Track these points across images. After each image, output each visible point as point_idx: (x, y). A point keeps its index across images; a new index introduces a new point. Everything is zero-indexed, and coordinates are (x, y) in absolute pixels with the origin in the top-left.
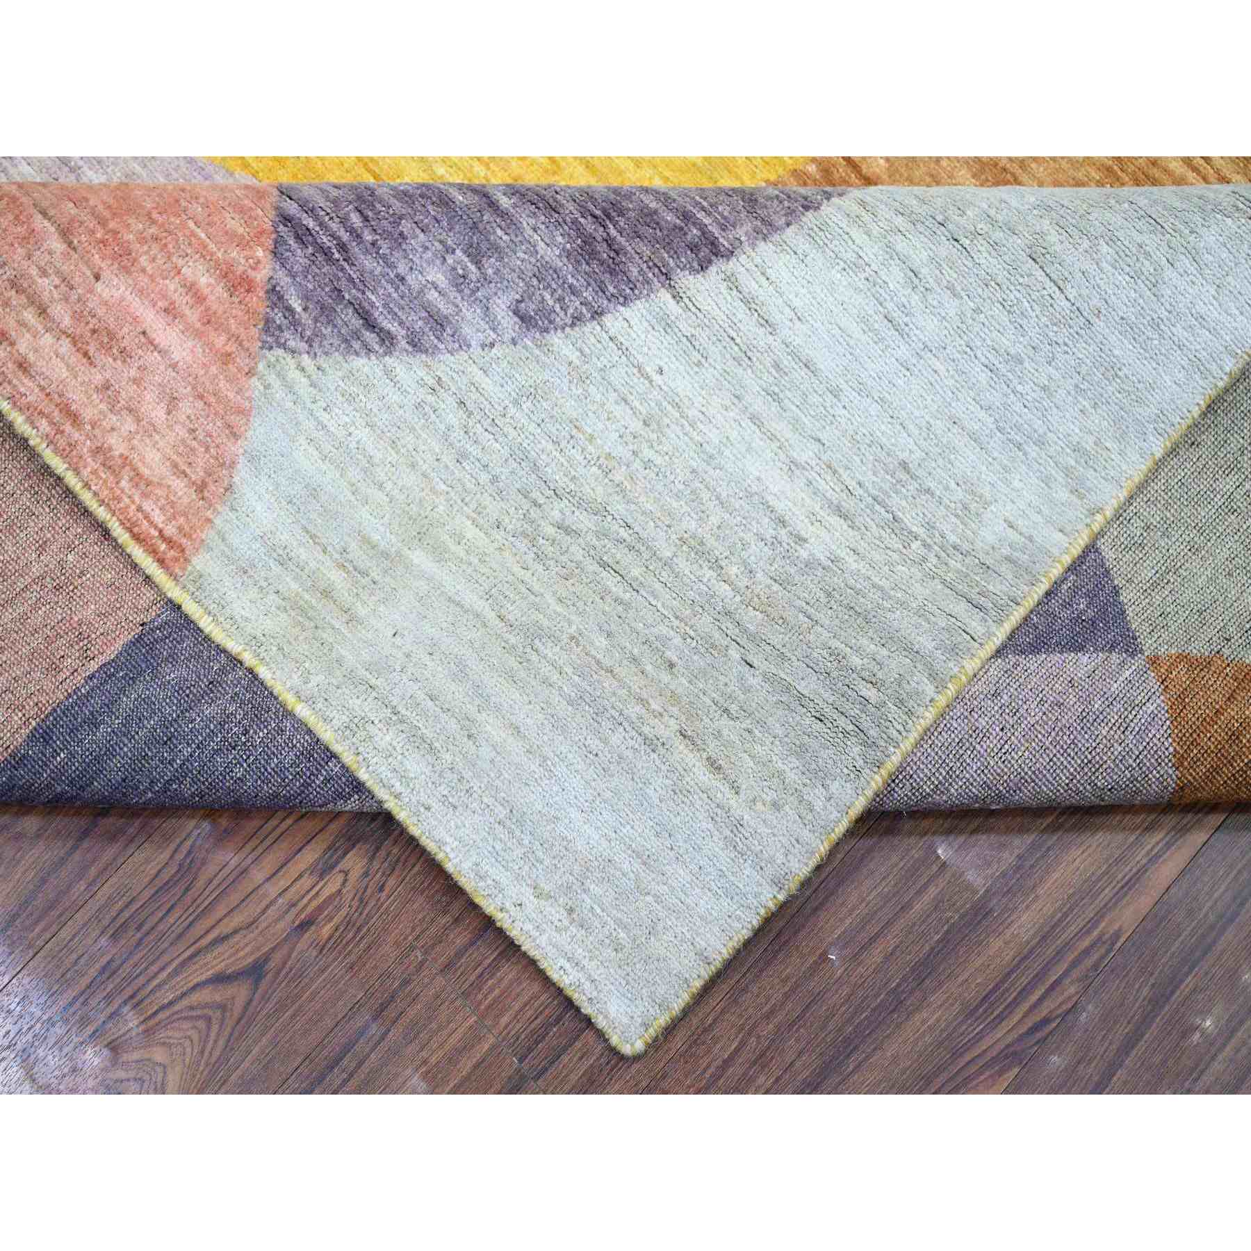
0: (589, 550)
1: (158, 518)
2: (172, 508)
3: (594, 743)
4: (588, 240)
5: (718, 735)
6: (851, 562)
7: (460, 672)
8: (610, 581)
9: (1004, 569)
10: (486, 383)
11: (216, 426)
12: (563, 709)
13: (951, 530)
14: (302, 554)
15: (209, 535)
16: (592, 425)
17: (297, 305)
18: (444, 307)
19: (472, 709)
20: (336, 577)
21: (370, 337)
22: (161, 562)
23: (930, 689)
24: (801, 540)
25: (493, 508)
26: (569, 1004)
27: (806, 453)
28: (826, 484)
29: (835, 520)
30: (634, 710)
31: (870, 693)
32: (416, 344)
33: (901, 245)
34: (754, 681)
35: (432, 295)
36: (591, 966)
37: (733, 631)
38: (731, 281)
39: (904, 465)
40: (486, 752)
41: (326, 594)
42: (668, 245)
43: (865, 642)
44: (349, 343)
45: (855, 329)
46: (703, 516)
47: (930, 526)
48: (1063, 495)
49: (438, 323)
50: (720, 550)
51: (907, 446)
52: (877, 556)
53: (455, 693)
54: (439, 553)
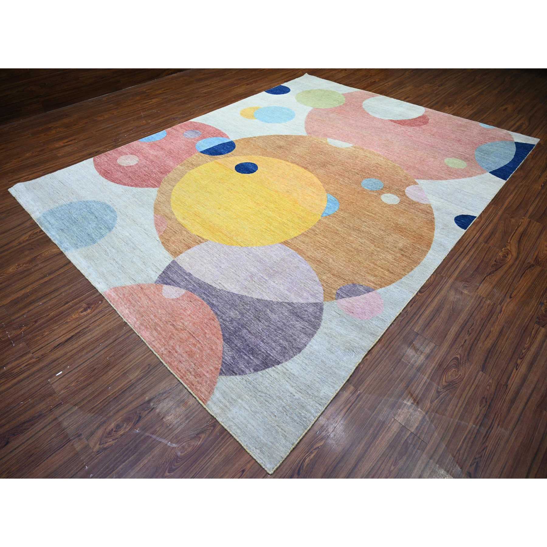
0: (264, 399)
1: (203, 397)
2: (205, 395)
3: (265, 427)
4: (263, 362)
5: (282, 425)
6: (302, 398)
7: (245, 419)
8: (267, 403)
9: (324, 399)
10: (249, 378)
11: (212, 385)
12: (260, 423)
13: (316, 394)
14: (223, 401)
15: (210, 399)
16: (264, 382)
17: (224, 371)
18: (244, 370)
19: (247, 424)
20: (228, 404)
21: (234, 374)
22: (203, 402)
23: (313, 418)
24: (294, 396)
25: (250, 393)
26: (261, 466)
27: (295, 385)
28: (298, 389)
29: (299, 393)
30: (270, 423)
31: (305, 419)
32: (240, 374)
33: (304, 361)
34: (288, 418)
35: (242, 368)
36: (264, 459)
37: (285, 409)
38: (282, 366)
39: (308, 386)
40: (249, 429)
41: (226, 406)
42: (274, 362)
43: (304, 411)
44: (231, 375)
45: (299, 370)
46: (280, 393)
47: (313, 394)
48: (331, 388)
49: (243, 372)
50: (283, 398)
51: (308, 383)
52: (306, 398)
53: (245, 421)
54: (242, 400)
